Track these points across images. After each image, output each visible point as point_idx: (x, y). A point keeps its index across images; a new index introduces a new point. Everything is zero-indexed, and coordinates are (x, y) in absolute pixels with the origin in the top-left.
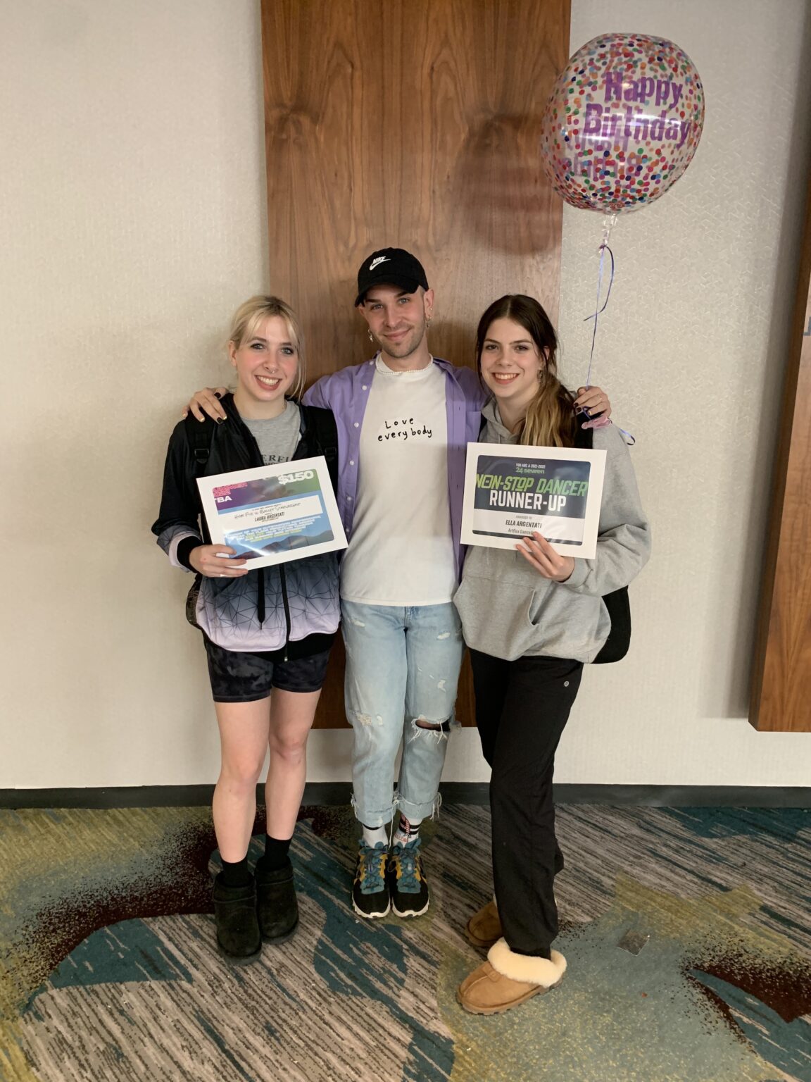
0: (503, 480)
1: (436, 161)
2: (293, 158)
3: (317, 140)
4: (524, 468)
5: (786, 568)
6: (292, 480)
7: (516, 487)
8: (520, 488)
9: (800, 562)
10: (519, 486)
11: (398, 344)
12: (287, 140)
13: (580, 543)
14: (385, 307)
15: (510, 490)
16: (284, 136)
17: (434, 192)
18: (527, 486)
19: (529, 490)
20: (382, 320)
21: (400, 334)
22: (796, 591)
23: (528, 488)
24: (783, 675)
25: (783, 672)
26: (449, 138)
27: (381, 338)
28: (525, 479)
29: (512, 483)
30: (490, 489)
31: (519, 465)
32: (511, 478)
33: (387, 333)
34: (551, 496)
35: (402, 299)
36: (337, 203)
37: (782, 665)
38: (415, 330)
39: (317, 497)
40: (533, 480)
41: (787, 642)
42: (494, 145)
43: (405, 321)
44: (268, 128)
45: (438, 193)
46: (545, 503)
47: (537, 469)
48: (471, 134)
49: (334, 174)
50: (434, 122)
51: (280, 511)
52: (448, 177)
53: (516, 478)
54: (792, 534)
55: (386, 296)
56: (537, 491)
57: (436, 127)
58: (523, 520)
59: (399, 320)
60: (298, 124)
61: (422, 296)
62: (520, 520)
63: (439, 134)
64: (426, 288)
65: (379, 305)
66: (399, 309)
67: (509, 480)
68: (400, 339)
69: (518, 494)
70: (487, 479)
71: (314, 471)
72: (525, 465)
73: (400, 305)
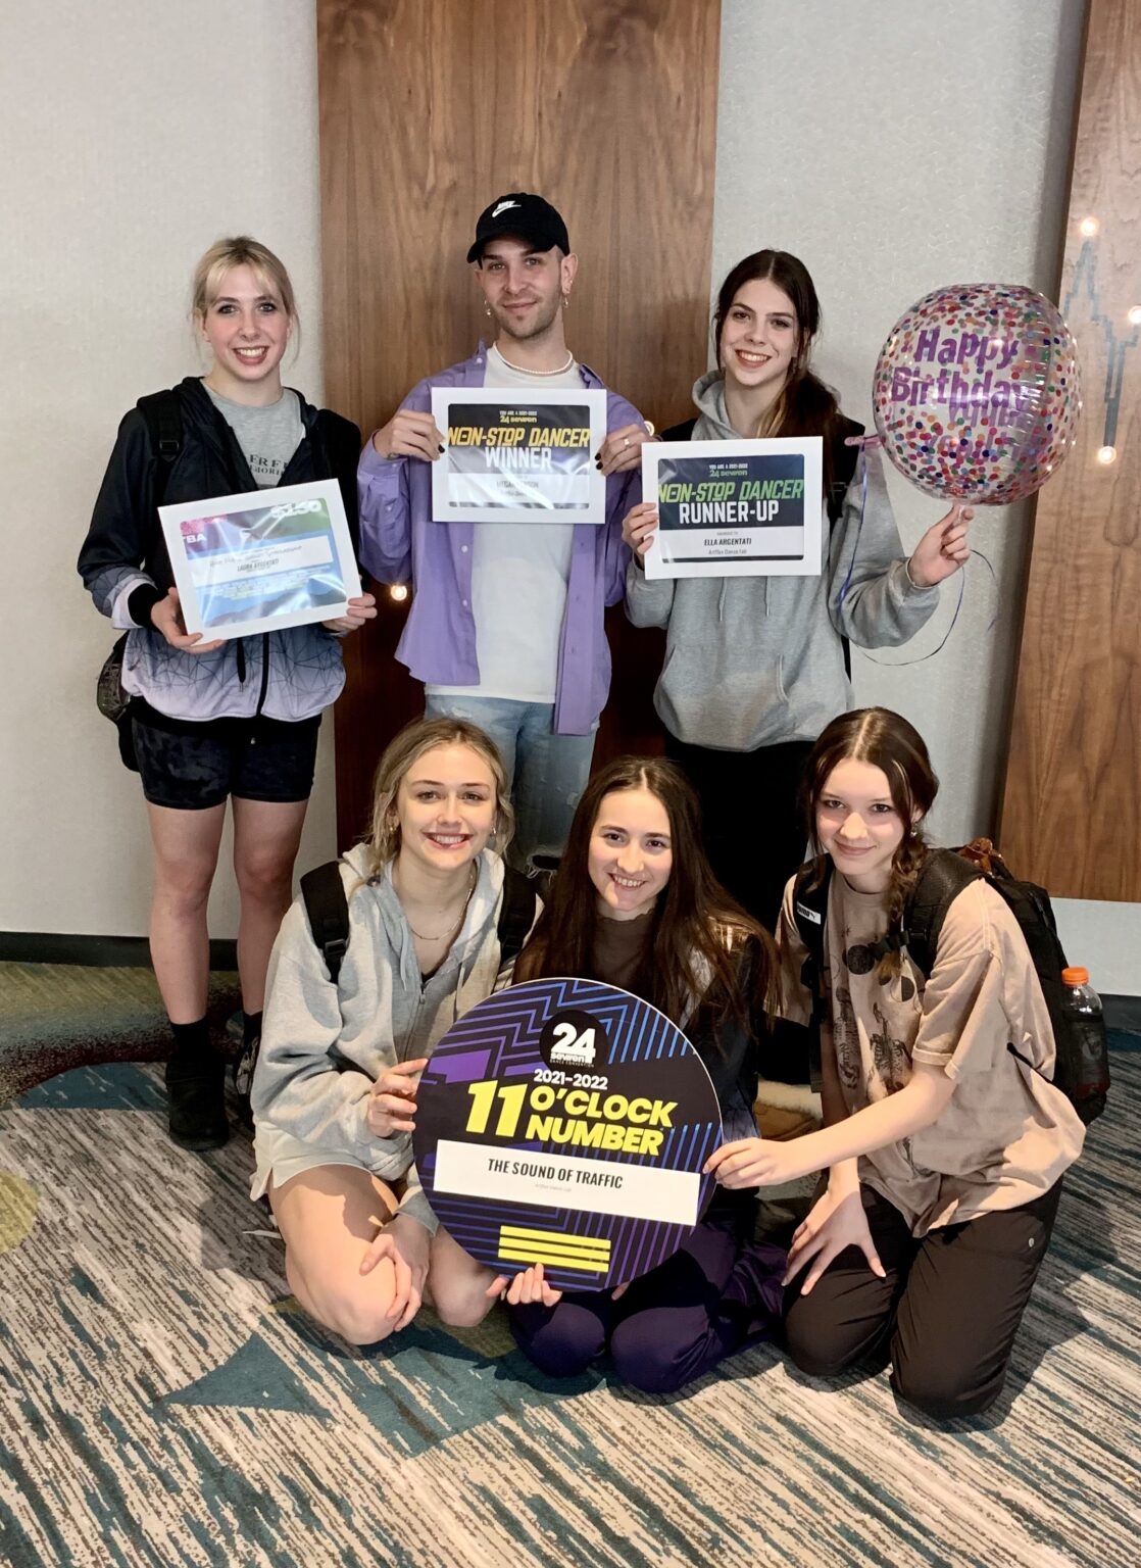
0: (695, 489)
1: (543, 72)
2: (351, 70)
3: (384, 44)
4: (720, 470)
5: (1034, 655)
6: (290, 513)
7: (713, 496)
8: (718, 497)
9: (1055, 648)
10: (716, 494)
11: (520, 318)
12: (344, 45)
13: (800, 558)
14: (507, 267)
15: (706, 501)
16: (341, 40)
17: (540, 115)
18: (727, 493)
19: (730, 498)
20: (501, 286)
21: (523, 306)
22: (1050, 690)
23: (729, 496)
24: (1031, 813)
25: (1031, 807)
26: (560, 42)
27: (500, 310)
28: (723, 484)
29: (707, 491)
30: (679, 503)
31: (713, 467)
32: (705, 485)
33: (506, 303)
34: (759, 503)
35: (531, 259)
36: (412, 132)
37: (1029, 797)
38: (543, 305)
39: (324, 539)
40: (733, 484)
41: (1037, 765)
42: (620, 51)
43: (531, 289)
44: (321, 29)
45: (545, 118)
46: (752, 512)
47: (738, 469)
48: (591, 35)
49: (406, 90)
50: (541, 20)
51: (274, 557)
52: (560, 95)
53: (712, 485)
54: (1043, 607)
55: (510, 252)
56: (741, 497)
57: (543, 26)
58: (727, 537)
59: (524, 286)
60: (360, 25)
61: (560, 262)
62: (723, 537)
63: (547, 36)
64: (566, 251)
65: (501, 265)
66: (527, 272)
67: (702, 489)
68: (520, 312)
69: (717, 504)
70: (673, 489)
71: (322, 501)
72: (721, 467)
73: (527, 267)
